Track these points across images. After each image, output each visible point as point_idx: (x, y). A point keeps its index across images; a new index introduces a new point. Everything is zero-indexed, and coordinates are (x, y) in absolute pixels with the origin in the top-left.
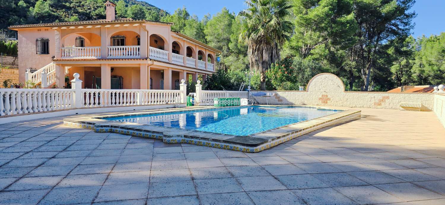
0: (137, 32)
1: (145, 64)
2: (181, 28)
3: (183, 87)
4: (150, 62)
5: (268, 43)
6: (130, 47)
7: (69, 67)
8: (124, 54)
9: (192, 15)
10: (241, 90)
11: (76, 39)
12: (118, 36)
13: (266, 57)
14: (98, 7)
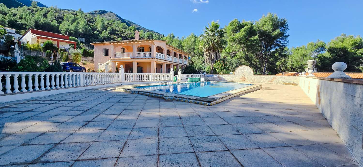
0: (150, 45)
1: (154, 61)
2: (171, 43)
3: (172, 72)
4: (156, 60)
5: (214, 50)
6: (146, 52)
7: (118, 62)
8: (144, 56)
9: (176, 37)
10: (201, 74)
11: (121, 49)
12: (141, 47)
13: (213, 57)
14: (131, 33)
